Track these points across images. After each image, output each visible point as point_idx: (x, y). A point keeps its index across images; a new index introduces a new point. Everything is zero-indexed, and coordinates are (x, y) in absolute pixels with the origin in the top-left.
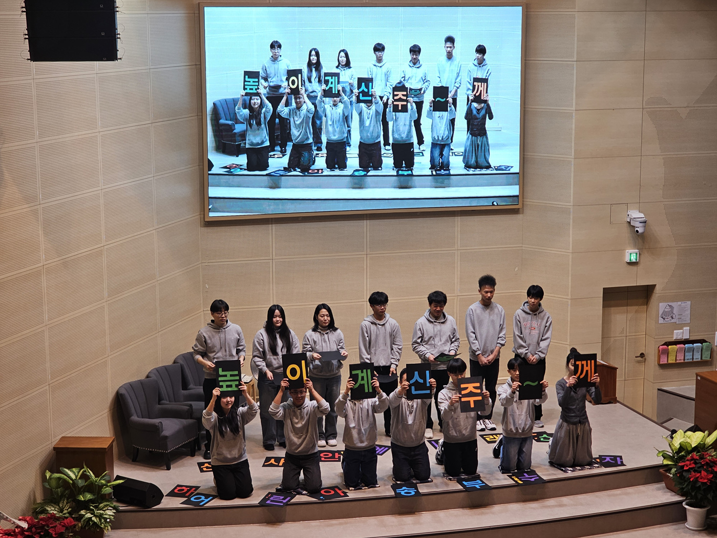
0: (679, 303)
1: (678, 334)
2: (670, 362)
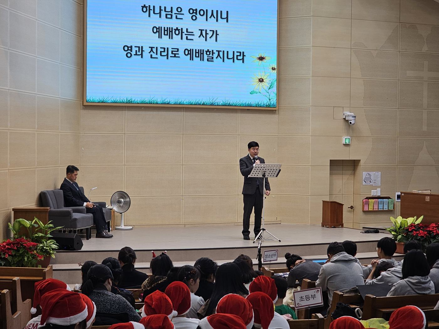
0: (374, 173)
1: (374, 193)
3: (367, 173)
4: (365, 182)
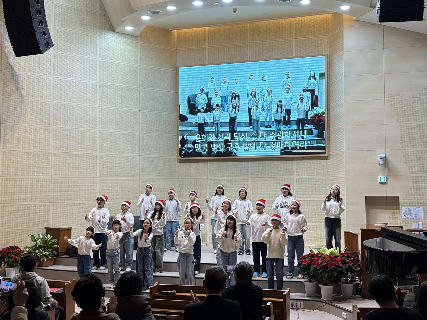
0: (415, 208)
1: (415, 226)
3: (406, 208)
4: (406, 216)
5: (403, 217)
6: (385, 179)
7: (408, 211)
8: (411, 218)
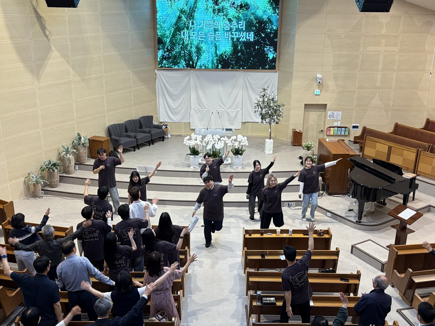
1: (335, 124)
2: (331, 134)
3: (331, 112)
4: (330, 118)
5: (328, 118)
6: (320, 92)
7: (332, 114)
8: (333, 119)
